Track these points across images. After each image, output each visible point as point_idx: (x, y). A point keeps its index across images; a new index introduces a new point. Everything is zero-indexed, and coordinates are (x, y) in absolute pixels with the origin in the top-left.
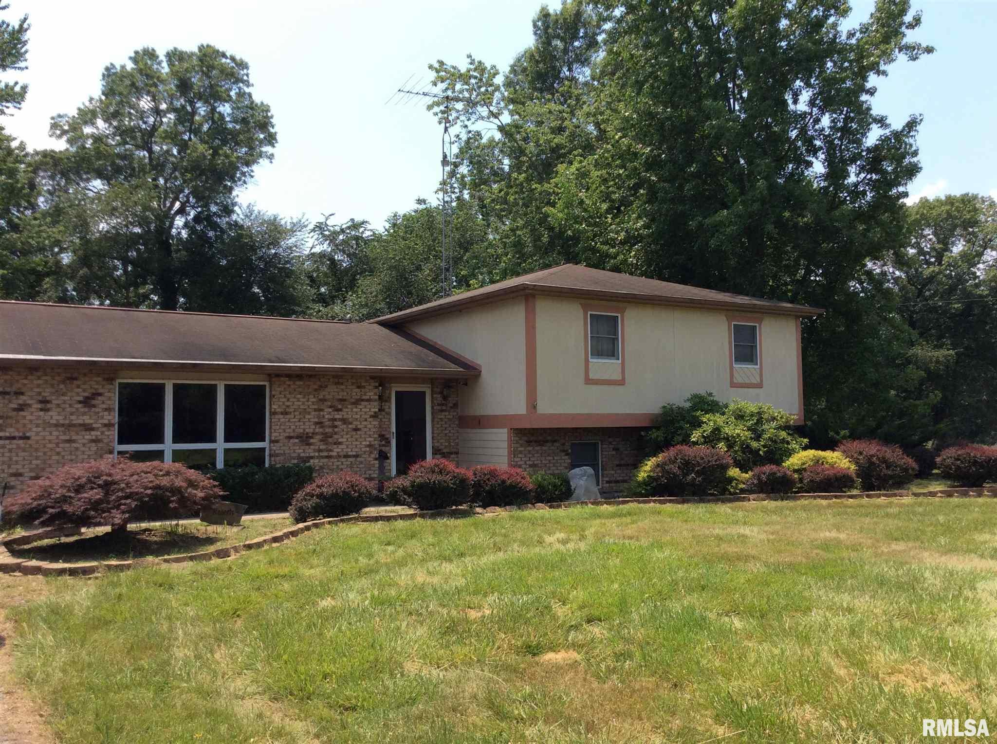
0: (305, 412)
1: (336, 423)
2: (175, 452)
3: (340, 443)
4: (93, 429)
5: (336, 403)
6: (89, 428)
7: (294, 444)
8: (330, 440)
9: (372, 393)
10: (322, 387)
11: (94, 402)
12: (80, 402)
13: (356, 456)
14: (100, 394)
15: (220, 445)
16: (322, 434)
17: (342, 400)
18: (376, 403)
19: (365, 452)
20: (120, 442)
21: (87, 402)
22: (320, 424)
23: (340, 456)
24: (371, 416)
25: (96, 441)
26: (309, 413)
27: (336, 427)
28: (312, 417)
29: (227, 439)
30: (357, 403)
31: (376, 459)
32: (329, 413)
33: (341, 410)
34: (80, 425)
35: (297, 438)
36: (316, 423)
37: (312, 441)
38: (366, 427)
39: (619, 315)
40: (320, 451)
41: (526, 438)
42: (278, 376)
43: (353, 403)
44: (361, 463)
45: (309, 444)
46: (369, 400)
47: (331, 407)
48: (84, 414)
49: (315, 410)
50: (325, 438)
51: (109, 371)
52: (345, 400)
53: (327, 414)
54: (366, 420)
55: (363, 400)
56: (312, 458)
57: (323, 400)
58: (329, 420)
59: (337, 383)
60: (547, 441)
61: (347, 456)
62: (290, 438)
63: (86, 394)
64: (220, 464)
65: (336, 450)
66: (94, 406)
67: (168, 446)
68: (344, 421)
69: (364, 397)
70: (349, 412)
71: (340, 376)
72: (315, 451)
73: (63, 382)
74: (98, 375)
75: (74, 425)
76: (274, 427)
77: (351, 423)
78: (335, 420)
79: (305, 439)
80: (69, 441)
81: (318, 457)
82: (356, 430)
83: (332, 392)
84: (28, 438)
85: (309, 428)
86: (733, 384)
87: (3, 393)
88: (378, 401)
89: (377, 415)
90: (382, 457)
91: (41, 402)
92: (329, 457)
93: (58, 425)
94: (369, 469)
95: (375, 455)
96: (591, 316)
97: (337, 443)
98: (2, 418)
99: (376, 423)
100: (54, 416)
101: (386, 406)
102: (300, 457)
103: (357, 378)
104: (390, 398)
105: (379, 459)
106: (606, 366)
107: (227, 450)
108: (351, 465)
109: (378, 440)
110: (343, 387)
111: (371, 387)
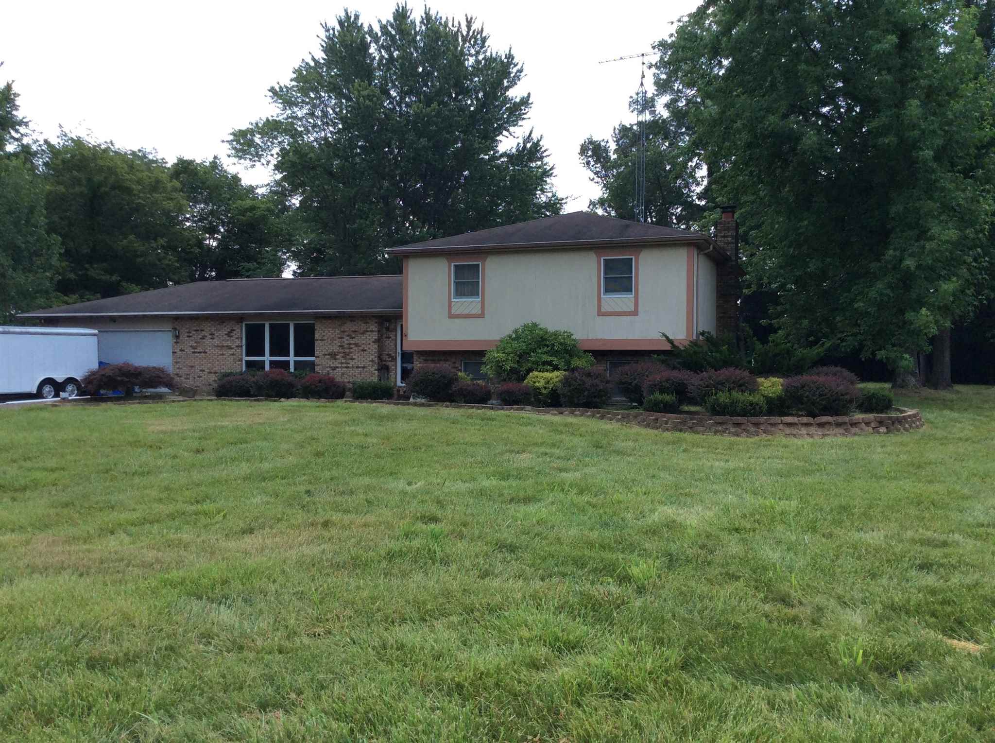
0: (333, 339)
1: (352, 346)
2: (271, 362)
3: (354, 359)
4: (232, 349)
5: (351, 333)
6: (230, 348)
7: (327, 359)
8: (348, 357)
9: (373, 327)
10: (343, 324)
11: (232, 334)
12: (226, 334)
13: (364, 367)
14: (234, 330)
15: (292, 358)
16: (344, 353)
18: (376, 333)
19: (369, 365)
20: (247, 355)
21: (229, 334)
22: (342, 346)
23: (353, 367)
24: (373, 342)
25: (233, 355)
26: (335, 340)
27: (351, 348)
28: (337, 342)
29: (296, 355)
30: (363, 333)
31: (376, 370)
32: (347, 340)
33: (354, 338)
34: (227, 346)
35: (329, 355)
36: (340, 346)
37: (337, 357)
38: (370, 348)
39: (480, 263)
40: (342, 363)
41: (424, 358)
42: (318, 318)
44: (366, 371)
45: (335, 359)
46: (371, 331)
47: (348, 336)
48: (228, 340)
49: (339, 338)
50: (346, 355)
51: (240, 319)
52: (355, 331)
53: (346, 340)
54: (369, 344)
55: (368, 331)
56: (337, 367)
57: (344, 332)
58: (347, 344)
59: (351, 321)
60: (441, 360)
61: (358, 367)
62: (326, 355)
63: (229, 330)
64: (292, 370)
65: (352, 363)
66: (232, 336)
67: (267, 358)
68: (356, 345)
70: (359, 339)
71: (352, 317)
72: (339, 363)
73: (219, 325)
74: (233, 320)
75: (223, 346)
76: (320, 348)
77: (360, 346)
78: (350, 344)
79: (333, 355)
80: (223, 354)
81: (341, 367)
82: (364, 350)
83: (349, 326)
84: (206, 353)
85: (336, 349)
86: (600, 313)
87: (196, 331)
88: (379, 331)
89: (378, 341)
90: (384, 368)
91: (211, 334)
92: (347, 367)
93: (218, 346)
94: (371, 376)
95: (376, 367)
96: (456, 266)
97: (352, 359)
98: (196, 342)
99: (376, 346)
100: (216, 342)
101: (392, 335)
102: (330, 367)
103: (365, 317)
104: (396, 331)
105: (378, 370)
106: (467, 304)
107: (295, 361)
108: (360, 373)
109: (380, 357)
110: (355, 323)
111: (373, 323)
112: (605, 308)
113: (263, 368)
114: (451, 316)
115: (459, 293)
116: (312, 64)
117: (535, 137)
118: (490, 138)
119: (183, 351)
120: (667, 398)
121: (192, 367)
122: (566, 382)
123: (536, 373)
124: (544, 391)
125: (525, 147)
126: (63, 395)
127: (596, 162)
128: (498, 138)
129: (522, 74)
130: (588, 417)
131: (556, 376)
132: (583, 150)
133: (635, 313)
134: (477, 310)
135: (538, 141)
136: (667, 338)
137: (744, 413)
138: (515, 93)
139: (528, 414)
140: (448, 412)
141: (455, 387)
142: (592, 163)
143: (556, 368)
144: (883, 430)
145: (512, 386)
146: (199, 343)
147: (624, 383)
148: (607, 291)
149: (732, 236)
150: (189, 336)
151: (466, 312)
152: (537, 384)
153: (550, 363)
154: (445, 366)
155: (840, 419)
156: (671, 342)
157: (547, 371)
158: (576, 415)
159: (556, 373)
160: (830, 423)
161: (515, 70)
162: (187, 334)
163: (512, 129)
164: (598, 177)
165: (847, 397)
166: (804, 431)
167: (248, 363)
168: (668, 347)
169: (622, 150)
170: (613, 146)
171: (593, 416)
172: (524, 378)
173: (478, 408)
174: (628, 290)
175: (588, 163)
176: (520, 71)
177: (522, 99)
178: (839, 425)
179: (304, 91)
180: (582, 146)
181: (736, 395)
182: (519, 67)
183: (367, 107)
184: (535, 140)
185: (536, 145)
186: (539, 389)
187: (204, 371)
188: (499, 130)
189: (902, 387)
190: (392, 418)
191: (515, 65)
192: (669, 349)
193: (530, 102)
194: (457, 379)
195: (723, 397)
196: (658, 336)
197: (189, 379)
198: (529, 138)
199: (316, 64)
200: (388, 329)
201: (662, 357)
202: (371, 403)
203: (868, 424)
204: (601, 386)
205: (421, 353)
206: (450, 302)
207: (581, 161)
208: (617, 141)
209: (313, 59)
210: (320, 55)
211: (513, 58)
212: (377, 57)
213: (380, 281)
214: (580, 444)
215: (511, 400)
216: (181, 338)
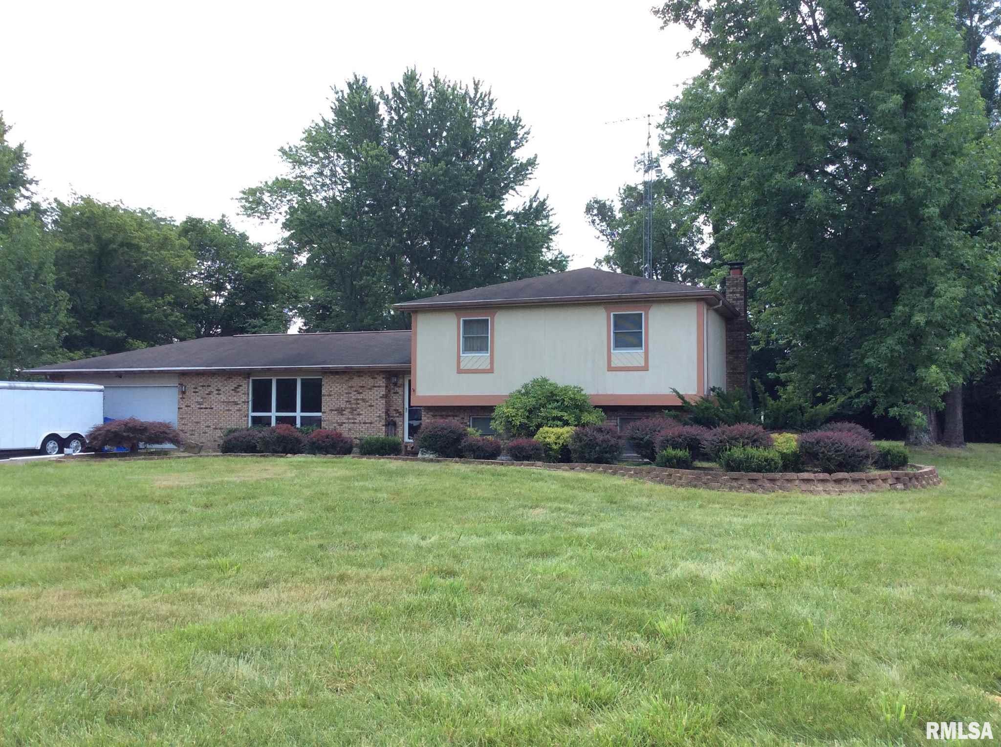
0: (340, 395)
1: (358, 402)
2: (278, 418)
3: (361, 414)
4: (238, 404)
5: (359, 389)
6: (236, 404)
7: (334, 415)
8: (355, 412)
9: (381, 382)
10: (351, 379)
11: (238, 390)
12: (233, 390)
13: (371, 423)
14: (241, 386)
15: (298, 414)
16: (351, 408)
17: (362, 387)
18: (384, 389)
19: (376, 421)
20: (254, 411)
21: (235, 390)
22: (349, 402)
23: (360, 423)
24: (381, 397)
25: (239, 410)
26: (343, 395)
27: (358, 404)
28: (345, 398)
29: (302, 411)
31: (383, 425)
33: (361, 393)
34: (234, 402)
35: (336, 410)
36: (347, 402)
37: (344, 412)
38: (377, 404)
39: (489, 318)
40: (349, 419)
41: (432, 413)
42: (326, 373)
43: (370, 389)
44: (374, 427)
45: (342, 415)
46: (379, 387)
47: (356, 391)
48: (234, 396)
49: (346, 393)
50: (353, 410)
51: (247, 374)
53: (354, 395)
54: (377, 399)
55: (375, 387)
56: (344, 423)
57: (351, 387)
58: (355, 400)
59: (359, 376)
60: (449, 416)
61: (365, 423)
62: (332, 410)
63: (235, 386)
64: (298, 425)
65: (358, 419)
66: (238, 392)
67: (274, 414)
68: (363, 400)
69: (376, 385)
70: (367, 395)
71: (360, 373)
72: (346, 419)
73: (226, 380)
74: (240, 376)
75: (230, 402)
76: (327, 403)
77: (367, 402)
78: (358, 399)
79: (340, 411)
80: (228, 410)
81: (349, 423)
83: (356, 382)
84: (212, 408)
85: (343, 405)
86: (610, 369)
87: (203, 386)
88: (387, 387)
89: (386, 396)
90: (391, 424)
91: (217, 390)
92: (354, 423)
93: (223, 402)
94: (379, 432)
95: (383, 422)
96: (465, 321)
97: (359, 414)
98: (202, 398)
99: (384, 401)
100: (223, 398)
101: (399, 390)
102: (337, 423)
103: (372, 373)
104: (403, 385)
105: (386, 426)
106: (475, 359)
107: (301, 417)
108: (368, 429)
109: (387, 413)
110: (363, 378)
111: (380, 378)
112: (615, 363)
113: (269, 424)
114: (460, 371)
115: (468, 348)
116: (322, 125)
117: (541, 197)
118: (496, 195)
119: (189, 406)
120: (680, 453)
121: (197, 423)
122: (577, 437)
123: (546, 429)
124: (555, 447)
125: (531, 206)
126: (67, 451)
127: (601, 221)
128: (504, 197)
129: (530, 136)
130: (600, 472)
131: (566, 432)
132: (589, 209)
133: (645, 368)
134: (486, 365)
135: (545, 200)
136: (677, 393)
137: (759, 470)
138: (521, 155)
139: (539, 469)
140: (457, 467)
141: (464, 443)
142: (598, 222)
143: (566, 423)
144: (900, 486)
145: (523, 441)
146: (205, 398)
147: (635, 439)
148: (617, 346)
149: (740, 293)
150: (195, 392)
151: (475, 367)
152: (547, 440)
153: (560, 419)
154: (454, 422)
155: (856, 475)
156: (681, 397)
157: (557, 426)
158: (588, 471)
159: (566, 429)
160: (846, 480)
161: (522, 132)
162: (193, 390)
163: (517, 188)
164: (604, 235)
165: (862, 453)
166: (820, 487)
167: (254, 419)
168: (679, 403)
169: (627, 209)
170: (617, 206)
171: (605, 472)
172: (533, 434)
173: (488, 464)
174: (639, 345)
175: (593, 222)
176: (528, 133)
177: (529, 160)
178: (855, 481)
179: (313, 151)
180: (588, 205)
181: (751, 451)
182: (526, 129)
183: (375, 167)
184: (542, 200)
185: (543, 204)
186: (549, 444)
187: (210, 427)
188: (507, 188)
189: (916, 445)
190: (402, 473)
191: (523, 127)
192: (681, 404)
193: (536, 163)
194: (466, 435)
195: (737, 452)
196: (668, 392)
197: (194, 435)
198: (535, 198)
199: (325, 125)
200: (395, 384)
201: (673, 413)
202: (379, 459)
203: (884, 480)
204: (613, 441)
205: (429, 409)
206: (459, 357)
207: (586, 219)
208: (622, 200)
209: (323, 120)
210: (330, 117)
211: (520, 121)
212: (387, 118)
213: (388, 336)
214: (594, 499)
215: (521, 455)
216: (187, 394)
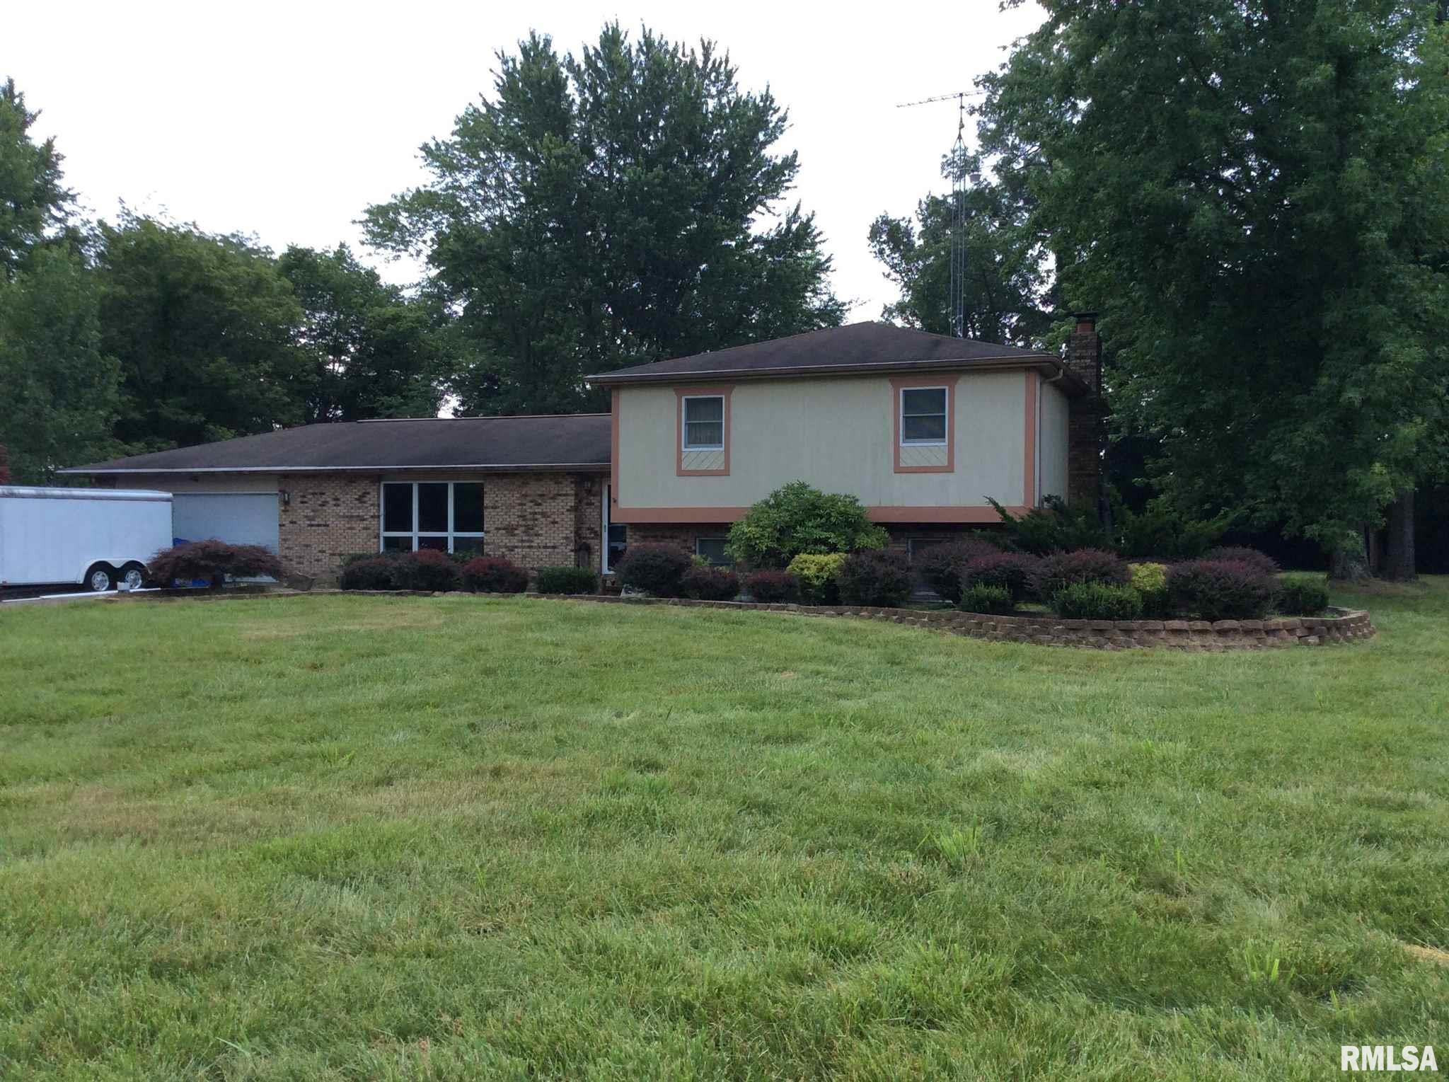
0: (510, 507)
1: (537, 516)
2: (421, 540)
3: (540, 535)
4: (364, 520)
5: (537, 498)
6: (362, 519)
7: (502, 535)
8: (531, 532)
9: (569, 489)
10: (525, 484)
11: (365, 499)
12: (356, 499)
13: (554, 547)
14: (368, 493)
15: (451, 534)
16: (526, 526)
17: (542, 495)
18: (573, 498)
19: (562, 544)
20: (387, 529)
21: (360, 499)
22: (523, 517)
23: (539, 547)
24: (568, 510)
25: (366, 528)
26: (514, 507)
27: (537, 520)
28: (516, 511)
29: (457, 529)
30: (553, 498)
31: (572, 551)
32: (531, 507)
33: (540, 504)
34: (358, 516)
35: (504, 529)
36: (520, 516)
37: (516, 532)
38: (563, 520)
39: (724, 397)
40: (522, 541)
41: (642, 534)
42: (489, 475)
43: (552, 498)
44: (558, 553)
45: (514, 535)
46: (565, 495)
47: (532, 502)
48: (359, 508)
49: (519, 505)
50: (528, 529)
51: (375, 477)
52: (543, 495)
53: (529, 508)
54: (563, 513)
55: (561, 495)
56: (516, 547)
57: (526, 496)
58: (530, 513)
59: (536, 480)
60: (667, 537)
61: (546, 547)
62: (499, 529)
63: (360, 493)
64: (451, 551)
65: (536, 541)
66: (365, 502)
67: (415, 534)
68: (544, 515)
69: (561, 492)
70: (548, 506)
71: (539, 475)
72: (519, 541)
73: (346, 485)
74: (366, 479)
75: (352, 517)
76: (491, 519)
77: (549, 517)
78: (536, 513)
79: (510, 530)
80: (351, 528)
81: (523, 547)
82: (554, 522)
83: (534, 488)
84: (328, 526)
85: (514, 521)
86: (899, 470)
87: (314, 494)
88: (576, 495)
89: (575, 509)
90: (583, 549)
91: (334, 499)
92: (530, 547)
93: (344, 517)
94: (565, 560)
95: (571, 547)
96: (688, 401)
97: (537, 535)
98: (313, 511)
99: (572, 516)
100: (342, 510)
101: (594, 500)
102: (506, 547)
103: (556, 475)
104: (601, 494)
105: (575, 551)
106: (705, 456)
107: (455, 538)
108: (549, 556)
109: (577, 533)
110: (542, 483)
111: (568, 483)
112: (906, 461)
113: (411, 548)
114: (681, 473)
115: (693, 440)
116: (483, 110)
117: (803, 215)
118: (738, 215)
119: (295, 523)
120: (996, 592)
121: (307, 546)
122: (848, 568)
123: (804, 556)
124: (816, 582)
125: (789, 229)
126: (121, 585)
127: (893, 250)
128: (749, 216)
129: (787, 124)
130: (880, 619)
131: (833, 560)
132: (875, 233)
133: (949, 469)
134: (718, 465)
135: (809, 220)
136: (996, 504)
137: (1109, 615)
138: (775, 152)
139: (793, 615)
140: (675, 611)
141: (685, 577)
142: (888, 252)
143: (833, 549)
144: (1313, 639)
145: (770, 574)
146: (317, 511)
147: (933, 571)
148: (908, 437)
149: (1091, 358)
150: (302, 502)
151: (703, 467)
152: (806, 572)
153: (824, 542)
154: (672, 546)
155: (1249, 624)
156: (1001, 510)
157: (820, 553)
158: (862, 617)
159: (833, 556)
160: (1235, 630)
161: (775, 118)
162: (299, 499)
163: (770, 202)
164: (896, 272)
165: (1260, 592)
166: (1197, 641)
167: (388, 541)
168: (997, 518)
169: (931, 233)
170: (917, 227)
171: (887, 618)
172: (786, 563)
173: (720, 607)
174: (940, 435)
175: (881, 252)
176: (783, 119)
177: (785, 160)
178: (1248, 632)
179: (470, 149)
180: (873, 227)
181: (1098, 588)
182: (781, 113)
183: (560, 172)
184: (804, 219)
185: (806, 225)
186: (808, 578)
187: (324, 552)
188: (751, 205)
189: (1343, 578)
190: (595, 620)
191: (776, 111)
192: (999, 521)
193: (797, 164)
194: (689, 565)
195: (1078, 591)
196: (983, 503)
197: (302, 563)
198: (794, 216)
199: (488, 111)
200: (589, 492)
201: (988, 533)
202: (565, 598)
203: (1291, 631)
204: (900, 575)
205: (637, 527)
206: (679, 452)
207: (871, 249)
208: (924, 220)
209: (485, 104)
210: (495, 98)
211: (772, 101)
212: (578, 100)
213: (579, 422)
214: (868, 658)
215: (769, 594)
216: (292, 504)
